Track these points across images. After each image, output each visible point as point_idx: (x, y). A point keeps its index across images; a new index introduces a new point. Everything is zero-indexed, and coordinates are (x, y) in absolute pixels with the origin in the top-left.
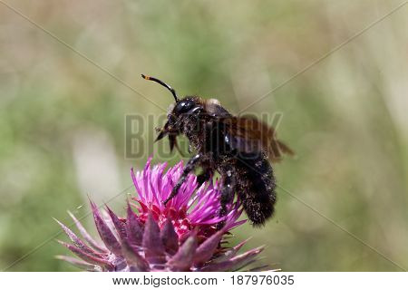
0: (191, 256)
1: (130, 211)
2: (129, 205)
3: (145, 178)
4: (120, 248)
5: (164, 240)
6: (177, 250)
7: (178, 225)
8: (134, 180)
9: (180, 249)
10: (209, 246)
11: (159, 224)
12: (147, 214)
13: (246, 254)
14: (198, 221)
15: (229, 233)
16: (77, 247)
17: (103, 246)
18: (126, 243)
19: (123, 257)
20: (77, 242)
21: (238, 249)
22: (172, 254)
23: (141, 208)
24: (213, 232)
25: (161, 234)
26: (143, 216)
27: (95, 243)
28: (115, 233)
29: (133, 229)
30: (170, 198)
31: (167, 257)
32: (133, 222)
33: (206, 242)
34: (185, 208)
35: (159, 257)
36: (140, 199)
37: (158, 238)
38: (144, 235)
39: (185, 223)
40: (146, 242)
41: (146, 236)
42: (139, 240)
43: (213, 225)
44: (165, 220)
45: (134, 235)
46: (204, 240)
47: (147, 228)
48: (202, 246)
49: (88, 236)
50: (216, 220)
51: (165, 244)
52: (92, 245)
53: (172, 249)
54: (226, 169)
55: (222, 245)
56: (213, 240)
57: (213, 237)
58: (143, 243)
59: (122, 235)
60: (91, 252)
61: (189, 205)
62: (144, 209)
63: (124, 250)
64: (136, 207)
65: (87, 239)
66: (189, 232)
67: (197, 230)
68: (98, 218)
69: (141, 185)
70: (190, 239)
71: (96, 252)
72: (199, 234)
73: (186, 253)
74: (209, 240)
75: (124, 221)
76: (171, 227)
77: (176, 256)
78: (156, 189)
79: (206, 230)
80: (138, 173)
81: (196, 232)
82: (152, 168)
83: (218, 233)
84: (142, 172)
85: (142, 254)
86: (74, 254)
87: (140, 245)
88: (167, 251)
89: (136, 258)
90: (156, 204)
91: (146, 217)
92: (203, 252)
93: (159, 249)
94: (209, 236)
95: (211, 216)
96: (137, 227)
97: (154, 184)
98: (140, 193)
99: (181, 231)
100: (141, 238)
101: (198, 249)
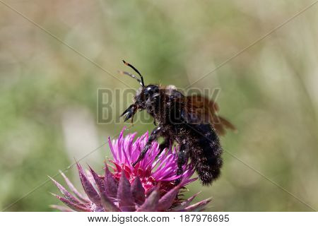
0: (154, 205)
1: (107, 170)
2: (106, 165)
3: (119, 145)
4: (100, 199)
5: (133, 193)
6: (144, 201)
7: (145, 181)
8: (111, 146)
9: (146, 200)
10: (169, 198)
11: (130, 181)
12: (120, 173)
13: (197, 204)
14: (160, 179)
15: (184, 188)
16: (66, 198)
17: (86, 198)
18: (104, 195)
19: (102, 206)
20: (67, 194)
21: (191, 200)
22: (140, 204)
23: (116, 168)
24: (172, 187)
25: (132, 189)
26: (117, 175)
27: (80, 195)
28: (96, 187)
29: (109, 184)
30: (138, 161)
31: (136, 206)
32: (110, 179)
33: (167, 195)
34: (150, 168)
35: (130, 207)
36: (115, 161)
37: (129, 192)
38: (118, 189)
39: (150, 180)
40: (120, 195)
41: (120, 190)
42: (114, 193)
43: (172, 181)
44: (134, 177)
45: (110, 189)
46: (165, 193)
47: (120, 184)
48: (163, 198)
49: (75, 190)
50: (174, 177)
51: (134, 196)
52: (76, 195)
53: (140, 200)
54: (182, 138)
55: (179, 197)
56: (172, 194)
57: (172, 191)
58: (118, 196)
59: (102, 189)
60: (78, 202)
61: (153, 166)
62: (119, 169)
63: (102, 201)
64: (112, 167)
65: (74, 192)
66: (153, 187)
67: (159, 185)
68: (83, 176)
69: (116, 150)
70: (154, 193)
71: (81, 203)
72: (161, 188)
73: (151, 203)
74: (169, 193)
75: (103, 178)
76: (139, 183)
77: (143, 205)
78: (127, 153)
79: (166, 186)
80: (114, 141)
81: (159, 187)
82: (124, 137)
83: (176, 187)
84: (117, 141)
85: (117, 204)
86: (64, 204)
87: (115, 197)
88: (136, 201)
89: (112, 207)
90: (127, 165)
91: (120, 175)
92: (164, 203)
93: (130, 200)
94: (169, 189)
95: (170, 175)
96: (113, 183)
97: (126, 149)
98: (115, 157)
99: (147, 186)
100: (116, 192)
101: (160, 200)
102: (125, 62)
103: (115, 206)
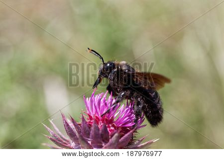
0: (116, 144)
1: (83, 119)
2: (83, 116)
3: (92, 101)
4: (78, 139)
5: (101, 135)
6: (108, 141)
7: (109, 127)
8: (86, 102)
9: (110, 140)
10: (126, 138)
11: (99, 126)
12: (92, 121)
13: (146, 143)
14: (120, 125)
15: (136, 132)
16: (54, 138)
17: (68, 138)
18: (81, 136)
19: (79, 144)
20: (54, 136)
21: (142, 140)
22: (106, 143)
23: (89, 118)
24: (128, 131)
25: (100, 132)
26: (90, 122)
27: (63, 136)
28: (75, 130)
29: (85, 129)
31: (103, 144)
32: (85, 125)
33: (125, 136)
34: (113, 117)
35: (99, 144)
36: (88, 112)
37: (98, 134)
38: (91, 132)
39: (113, 126)
40: (92, 136)
41: (92, 133)
42: (88, 135)
43: (129, 127)
44: (102, 124)
45: (85, 132)
46: (123, 135)
47: (92, 128)
48: (122, 138)
49: (60, 133)
50: (130, 125)
51: (102, 137)
52: (62, 138)
53: (106, 140)
55: (134, 138)
56: (128, 136)
57: (129, 133)
58: (90, 137)
59: (79, 132)
60: (62, 141)
61: (115, 116)
62: (91, 118)
63: (80, 140)
64: (86, 117)
66: (115, 131)
67: (120, 129)
68: (66, 122)
69: (89, 105)
70: (116, 135)
71: (64, 142)
72: (121, 132)
73: (114, 142)
74: (126, 135)
75: (80, 125)
76: (105, 128)
77: (108, 144)
78: (97, 107)
79: (125, 130)
80: (87, 99)
81: (119, 131)
82: (95, 96)
83: (131, 131)
84: (90, 98)
85: (90, 142)
86: (52, 143)
87: (89, 138)
88: (103, 141)
89: (86, 145)
90: (97, 115)
91: (92, 123)
92: (123, 142)
93: (99, 140)
94: (126, 133)
95: (126, 123)
96: (87, 128)
97: (96, 104)
98: (88, 110)
99: (111, 130)
100: (89, 134)
101: (120, 140)
102: (89, 49)
103: (89, 144)
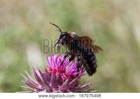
0: (67, 86)
1: (46, 71)
2: (46, 68)
3: (51, 59)
4: (43, 83)
5: (58, 80)
6: (62, 84)
7: (63, 75)
8: (48, 60)
9: (63, 83)
10: (74, 83)
12: (52, 72)
13: (86, 85)
14: (70, 74)
15: (80, 78)
16: (28, 83)
17: (37, 82)
18: (45, 81)
19: (44, 86)
20: (28, 81)
21: (83, 83)
22: (61, 85)
24: (75, 78)
25: (57, 78)
26: (50, 72)
27: (34, 82)
28: (41, 78)
29: (47, 77)
30: (60, 66)
31: (59, 86)
32: (48, 74)
34: (65, 69)
35: (56, 86)
36: (49, 66)
37: (56, 80)
38: (51, 79)
39: (65, 75)
40: (52, 81)
42: (49, 80)
43: (75, 75)
44: (58, 73)
45: (47, 79)
46: (72, 80)
47: (52, 76)
48: (71, 82)
49: (32, 79)
50: (76, 73)
51: (58, 82)
54: (78, 56)
55: (78, 82)
56: (75, 81)
58: (51, 82)
59: (44, 79)
60: (33, 85)
61: (66, 68)
62: (51, 70)
63: (44, 84)
64: (48, 69)
65: (31, 80)
66: (67, 78)
67: (69, 77)
68: (35, 73)
69: (50, 62)
70: (67, 80)
71: (35, 85)
72: (70, 78)
73: (66, 85)
75: (44, 74)
76: (60, 76)
77: (62, 86)
78: (55, 63)
79: (72, 77)
80: (49, 58)
81: (69, 78)
82: (54, 56)
83: (77, 78)
85: (50, 85)
86: (27, 85)
87: (50, 82)
88: (59, 84)
89: (48, 87)
90: (55, 68)
91: (52, 73)
92: (71, 85)
93: (56, 83)
95: (74, 72)
96: (49, 76)
97: (55, 61)
98: (49, 64)
99: (64, 77)
100: (50, 80)
101: (70, 84)
102: (51, 23)
103: (50, 86)
